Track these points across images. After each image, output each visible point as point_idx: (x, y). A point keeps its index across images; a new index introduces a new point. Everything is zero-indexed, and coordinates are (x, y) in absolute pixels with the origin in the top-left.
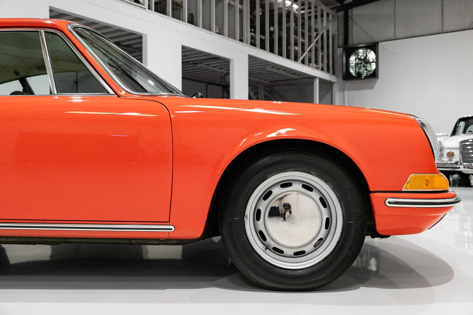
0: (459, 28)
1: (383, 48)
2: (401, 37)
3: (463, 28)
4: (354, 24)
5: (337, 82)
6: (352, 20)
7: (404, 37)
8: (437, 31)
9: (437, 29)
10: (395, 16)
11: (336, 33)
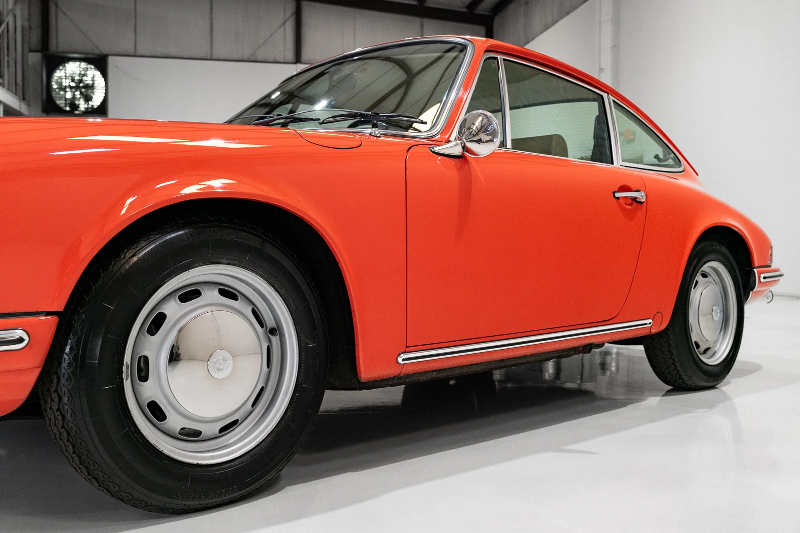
0: (235, 57)
1: (117, 67)
2: (147, 53)
3: (240, 58)
4: (60, 14)
5: (29, 115)
6: (57, 6)
7: (150, 55)
8: (203, 56)
9: (204, 51)
10: (136, 16)
11: (27, 24)
